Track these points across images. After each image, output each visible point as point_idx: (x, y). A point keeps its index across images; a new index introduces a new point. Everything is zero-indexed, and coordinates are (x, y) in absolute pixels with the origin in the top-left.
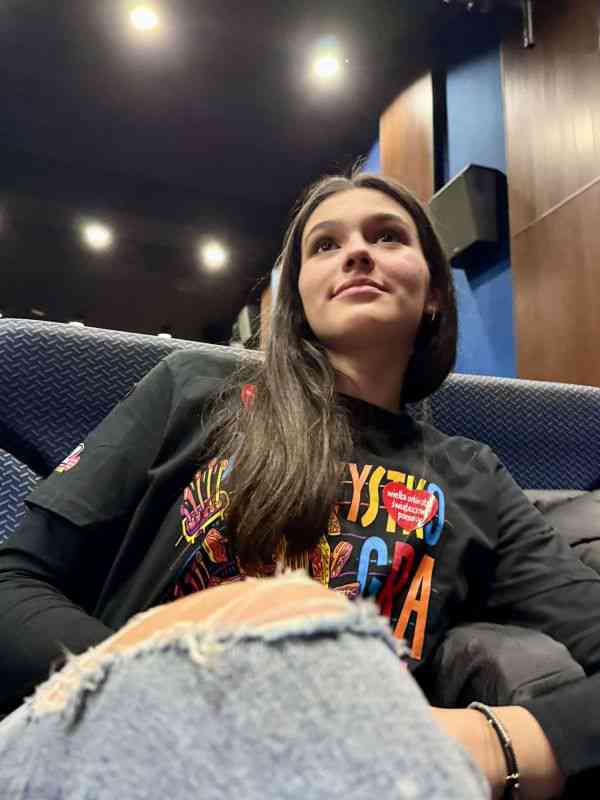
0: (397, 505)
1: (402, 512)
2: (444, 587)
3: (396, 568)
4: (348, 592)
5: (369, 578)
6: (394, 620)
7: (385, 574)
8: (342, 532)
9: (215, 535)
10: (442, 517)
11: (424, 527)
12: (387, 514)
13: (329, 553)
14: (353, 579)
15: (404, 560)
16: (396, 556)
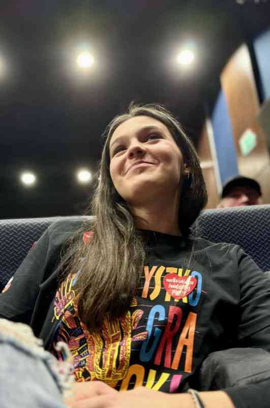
0: (172, 286)
1: (175, 289)
3: (170, 321)
4: (141, 337)
5: (154, 328)
6: (174, 351)
7: (163, 325)
8: (138, 304)
9: (68, 314)
10: (199, 290)
11: (188, 296)
12: (166, 291)
13: (130, 316)
14: (144, 330)
15: (176, 316)
16: (170, 314)
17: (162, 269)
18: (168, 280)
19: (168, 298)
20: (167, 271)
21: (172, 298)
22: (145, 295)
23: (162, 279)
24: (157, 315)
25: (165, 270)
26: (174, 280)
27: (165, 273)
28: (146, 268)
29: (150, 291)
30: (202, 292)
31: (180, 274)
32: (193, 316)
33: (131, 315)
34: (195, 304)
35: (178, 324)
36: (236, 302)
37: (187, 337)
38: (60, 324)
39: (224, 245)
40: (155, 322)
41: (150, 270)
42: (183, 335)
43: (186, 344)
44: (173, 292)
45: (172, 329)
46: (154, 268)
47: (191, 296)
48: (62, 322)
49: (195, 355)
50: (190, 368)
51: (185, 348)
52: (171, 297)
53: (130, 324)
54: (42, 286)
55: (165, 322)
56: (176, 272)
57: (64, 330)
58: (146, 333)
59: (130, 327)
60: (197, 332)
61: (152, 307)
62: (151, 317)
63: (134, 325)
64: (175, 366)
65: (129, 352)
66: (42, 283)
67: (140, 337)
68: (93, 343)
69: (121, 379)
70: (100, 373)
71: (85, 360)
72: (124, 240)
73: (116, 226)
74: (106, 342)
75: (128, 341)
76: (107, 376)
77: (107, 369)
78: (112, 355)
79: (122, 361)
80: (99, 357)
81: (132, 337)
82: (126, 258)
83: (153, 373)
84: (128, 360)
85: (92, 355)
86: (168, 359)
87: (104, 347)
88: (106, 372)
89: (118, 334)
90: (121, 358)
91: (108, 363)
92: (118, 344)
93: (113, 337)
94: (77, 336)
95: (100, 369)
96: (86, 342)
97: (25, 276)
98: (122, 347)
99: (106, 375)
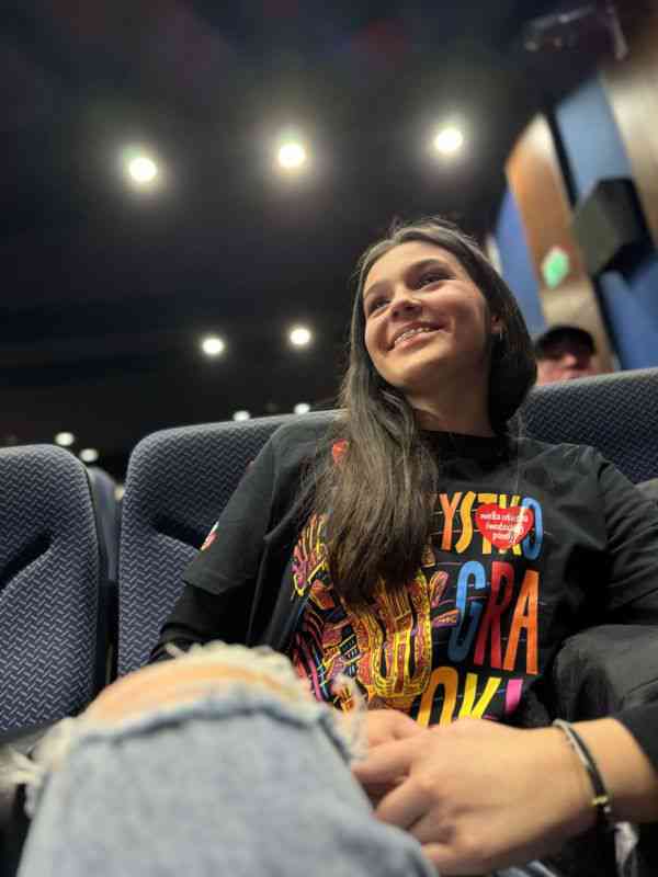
0: (492, 527)
1: (497, 531)
2: (553, 599)
3: (496, 588)
4: (448, 619)
5: (469, 603)
6: (505, 639)
7: (485, 596)
8: (436, 562)
9: (319, 586)
10: (539, 530)
11: (521, 542)
12: (482, 536)
13: (425, 585)
14: (452, 606)
15: (503, 579)
16: (493, 577)
17: (471, 496)
18: (483, 516)
19: (487, 549)
20: (480, 500)
21: (495, 548)
22: (446, 545)
23: (473, 515)
24: (472, 579)
25: (476, 499)
26: (494, 516)
27: (476, 504)
28: (444, 497)
29: (456, 537)
30: (544, 535)
31: (503, 505)
32: (533, 577)
33: (428, 582)
34: (534, 555)
35: (509, 593)
36: (601, 546)
37: (526, 613)
38: (306, 603)
39: (568, 448)
40: (470, 591)
41: (450, 500)
42: (519, 610)
43: (525, 626)
44: (495, 536)
45: (499, 602)
46: (457, 496)
47: (526, 542)
48: (310, 601)
49: (541, 644)
50: (536, 667)
51: (524, 632)
52: (492, 546)
53: (426, 597)
54: (268, 537)
55: (487, 591)
56: (495, 501)
57: (314, 613)
58: (456, 611)
59: (427, 604)
60: (543, 604)
61: (461, 566)
62: (462, 584)
63: (434, 599)
64: (509, 665)
65: (430, 646)
66: (268, 532)
67: (445, 619)
68: (366, 633)
69: (419, 693)
70: (384, 686)
71: (354, 664)
72: (401, 450)
73: (385, 429)
74: (387, 631)
75: (426, 626)
76: (396, 692)
77: (395, 679)
78: (401, 653)
79: (419, 662)
80: (378, 658)
81: (431, 619)
82: (407, 481)
83: (472, 679)
84: (430, 661)
85: (366, 655)
86: (496, 653)
87: (385, 639)
88: (394, 684)
89: (408, 616)
90: (416, 659)
91: (395, 669)
92: (408, 632)
93: (398, 621)
94: (336, 622)
95: (381, 679)
96: (353, 632)
97: (238, 521)
98: (416, 638)
99: (393, 689)
